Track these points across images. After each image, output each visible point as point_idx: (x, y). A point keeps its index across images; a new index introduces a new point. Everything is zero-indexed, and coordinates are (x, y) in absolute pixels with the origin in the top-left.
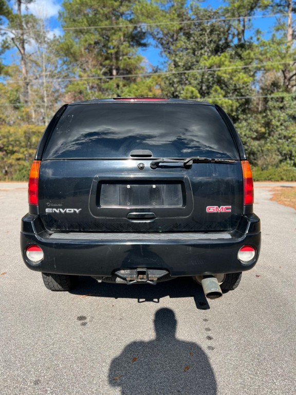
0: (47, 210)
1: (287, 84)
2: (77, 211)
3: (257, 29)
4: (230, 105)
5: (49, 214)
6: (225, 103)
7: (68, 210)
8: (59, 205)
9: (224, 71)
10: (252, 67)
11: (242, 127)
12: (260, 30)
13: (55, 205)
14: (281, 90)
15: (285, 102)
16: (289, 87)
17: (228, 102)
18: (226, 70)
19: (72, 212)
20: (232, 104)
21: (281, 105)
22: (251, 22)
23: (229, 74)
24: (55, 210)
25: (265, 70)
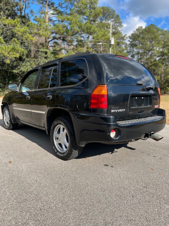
0: (112, 111)
1: (47, 45)
2: (124, 110)
3: (31, 10)
4: (22, 51)
5: (113, 113)
6: (20, 50)
7: (121, 110)
8: (118, 108)
9: (18, 30)
10: (33, 32)
11: (28, 65)
12: (33, 11)
13: (116, 108)
14: (45, 47)
15: (48, 55)
16: (49, 47)
17: (22, 50)
18: (19, 30)
19: (122, 111)
20: (23, 51)
21: (46, 56)
22: (29, 5)
23: (21, 32)
24: (115, 110)
25: (39, 35)
